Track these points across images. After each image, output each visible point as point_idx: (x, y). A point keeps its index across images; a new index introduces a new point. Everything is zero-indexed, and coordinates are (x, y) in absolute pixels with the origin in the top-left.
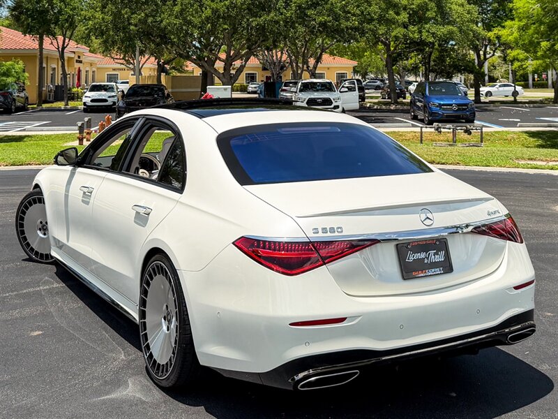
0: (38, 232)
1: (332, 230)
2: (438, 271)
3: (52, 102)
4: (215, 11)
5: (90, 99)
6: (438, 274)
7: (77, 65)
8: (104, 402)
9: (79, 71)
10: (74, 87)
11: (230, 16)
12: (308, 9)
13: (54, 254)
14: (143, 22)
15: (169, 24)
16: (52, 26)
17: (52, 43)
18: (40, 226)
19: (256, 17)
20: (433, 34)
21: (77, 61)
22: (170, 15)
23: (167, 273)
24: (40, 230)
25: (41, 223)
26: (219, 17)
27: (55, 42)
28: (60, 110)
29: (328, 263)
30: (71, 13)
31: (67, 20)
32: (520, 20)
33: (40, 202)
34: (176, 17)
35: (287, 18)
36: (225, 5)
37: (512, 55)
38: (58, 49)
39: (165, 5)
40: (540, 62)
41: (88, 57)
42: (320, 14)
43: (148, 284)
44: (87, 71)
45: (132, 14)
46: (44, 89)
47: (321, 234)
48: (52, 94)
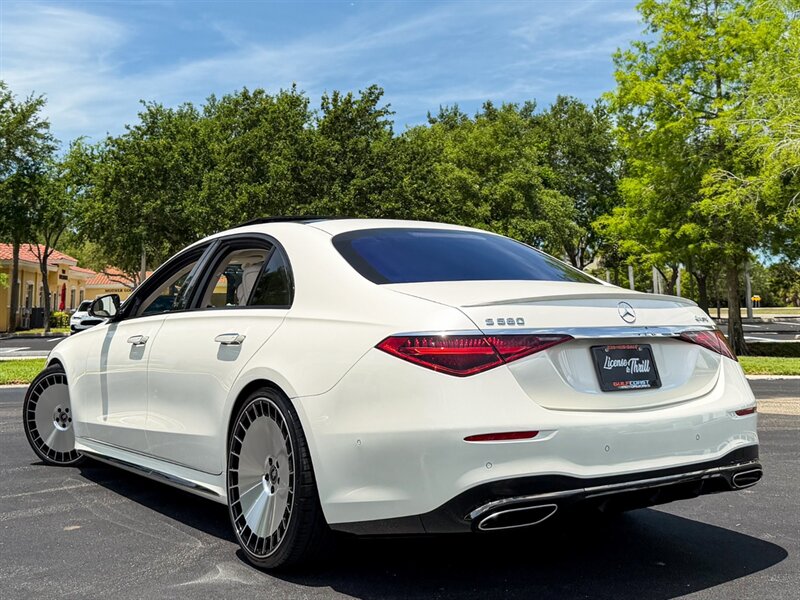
0: (55, 423)
1: (511, 322)
2: (643, 383)
3: (27, 329)
4: (252, 196)
5: (79, 321)
6: (644, 388)
7: (61, 282)
8: (189, 588)
9: (64, 290)
10: (55, 310)
11: (271, 203)
12: (370, 193)
13: (79, 446)
14: (159, 211)
15: (193, 213)
16: (32, 226)
17: (31, 250)
18: (58, 415)
19: (305, 203)
20: (522, 230)
21: (61, 277)
22: (193, 202)
23: (273, 409)
24: (58, 420)
25: (59, 410)
26: (257, 203)
27: (34, 248)
28: (39, 337)
29: (509, 361)
30: (60, 208)
31: (52, 220)
32: (631, 206)
33: (59, 382)
34: (202, 204)
35: (344, 204)
36: (266, 187)
37: (625, 246)
38: (39, 257)
39: (187, 188)
40: (659, 255)
41: (75, 272)
42: (386, 199)
43: (242, 435)
44: (73, 291)
45: (145, 201)
46: (18, 312)
47: (496, 326)
48: (28, 318)
